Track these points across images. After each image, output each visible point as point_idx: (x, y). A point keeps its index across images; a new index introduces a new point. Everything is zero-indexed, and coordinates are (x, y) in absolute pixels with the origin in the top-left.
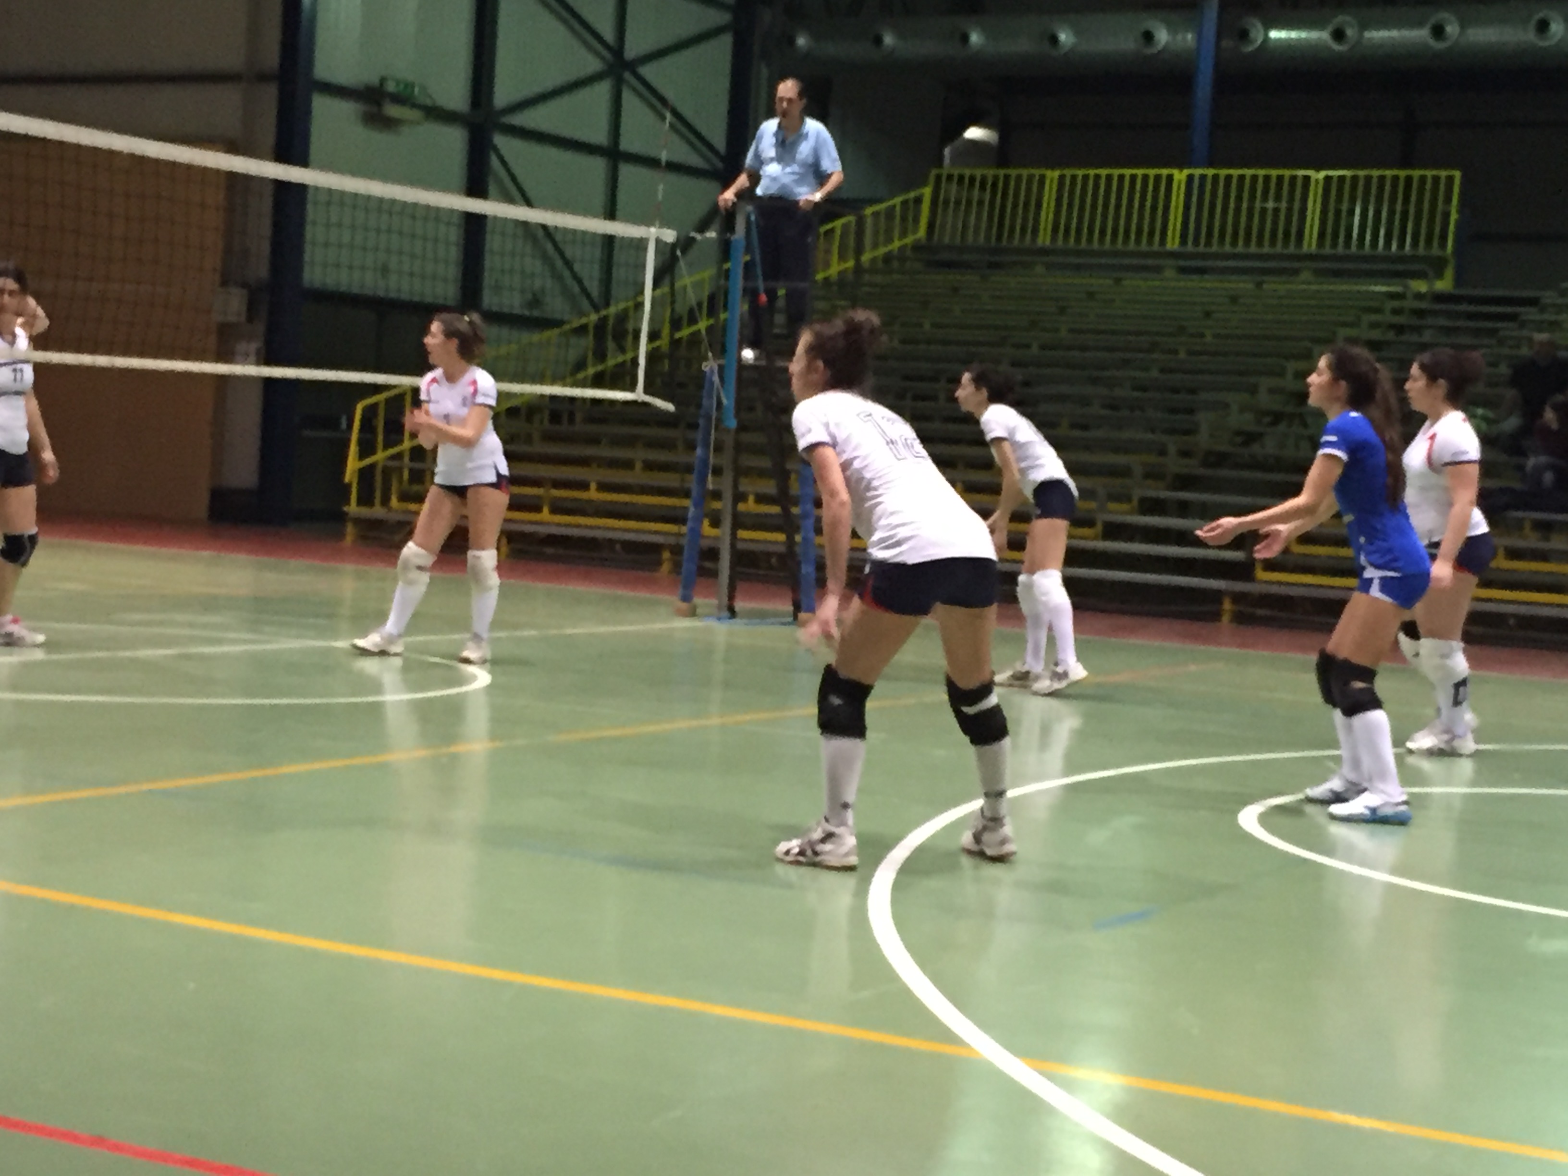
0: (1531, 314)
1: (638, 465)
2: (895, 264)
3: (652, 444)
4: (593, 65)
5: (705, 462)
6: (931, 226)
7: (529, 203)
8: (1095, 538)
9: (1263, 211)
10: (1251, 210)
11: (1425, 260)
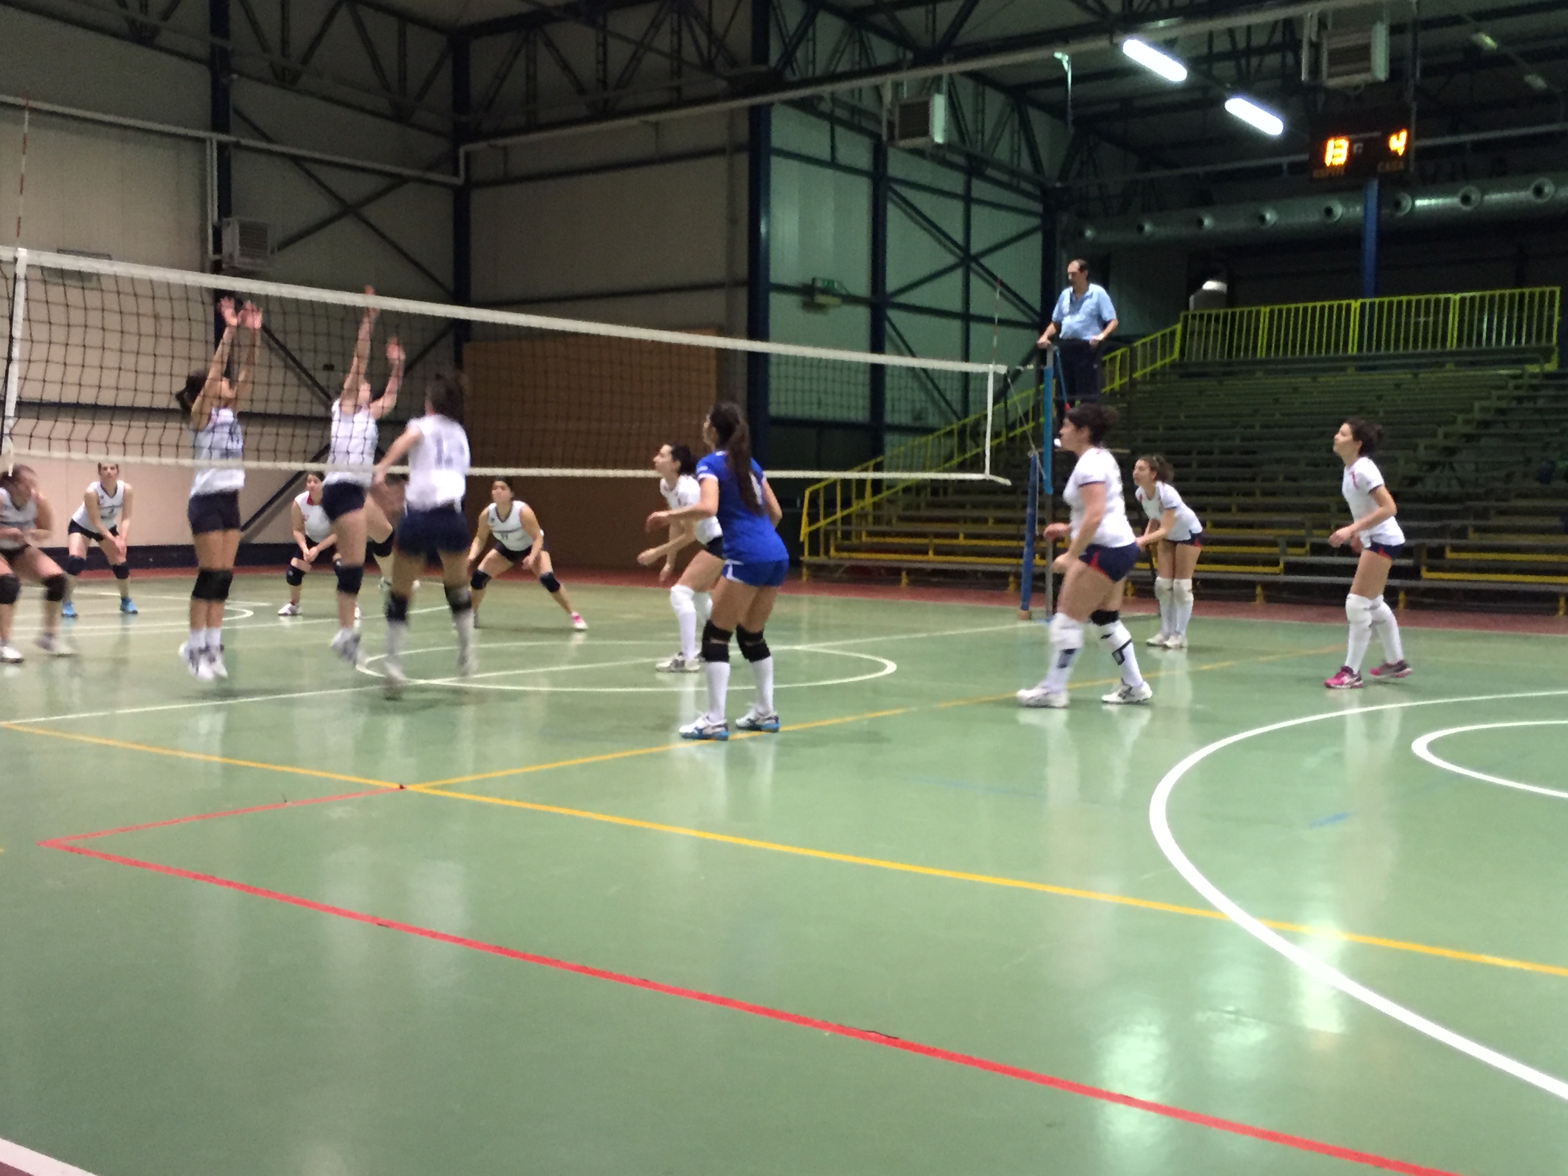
1: (991, 521)
2: (1158, 378)
3: (999, 506)
4: (950, 260)
5: (1033, 516)
6: (1182, 350)
7: (913, 354)
8: (1305, 555)
9: (1417, 324)
10: (1407, 324)
11: (1536, 350)
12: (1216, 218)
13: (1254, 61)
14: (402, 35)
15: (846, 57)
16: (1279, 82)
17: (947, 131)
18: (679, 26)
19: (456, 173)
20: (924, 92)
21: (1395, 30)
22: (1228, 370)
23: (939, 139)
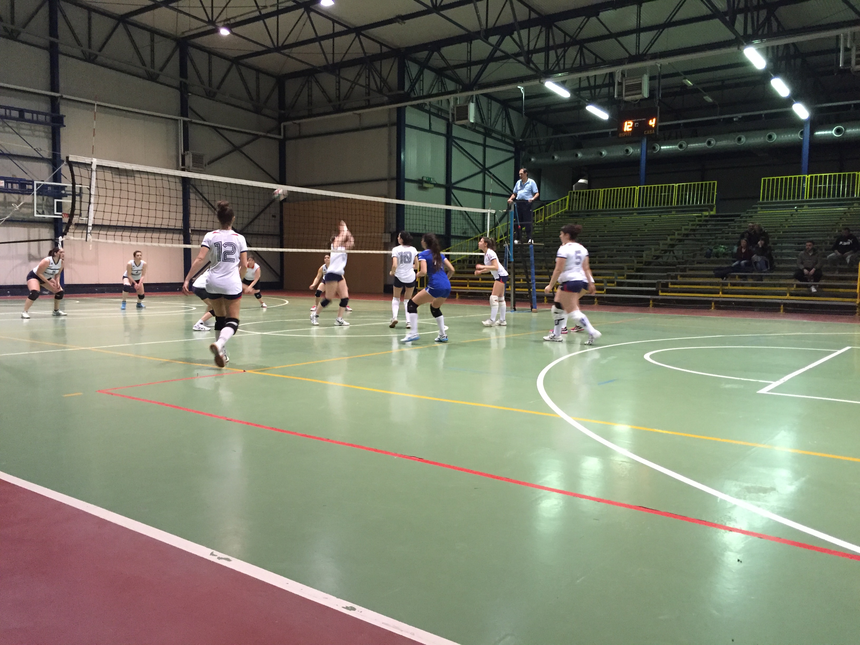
0: (738, 219)
2: (560, 217)
4: (478, 170)
6: (569, 206)
7: (462, 206)
8: (614, 286)
9: (661, 196)
10: (657, 196)
11: (708, 206)
12: (583, 154)
13: (598, 90)
14: (258, 78)
15: (436, 88)
16: (606, 99)
17: (475, 117)
18: (369, 75)
19: (280, 134)
20: (468, 102)
21: (652, 78)
22: (588, 214)
23: (472, 121)
